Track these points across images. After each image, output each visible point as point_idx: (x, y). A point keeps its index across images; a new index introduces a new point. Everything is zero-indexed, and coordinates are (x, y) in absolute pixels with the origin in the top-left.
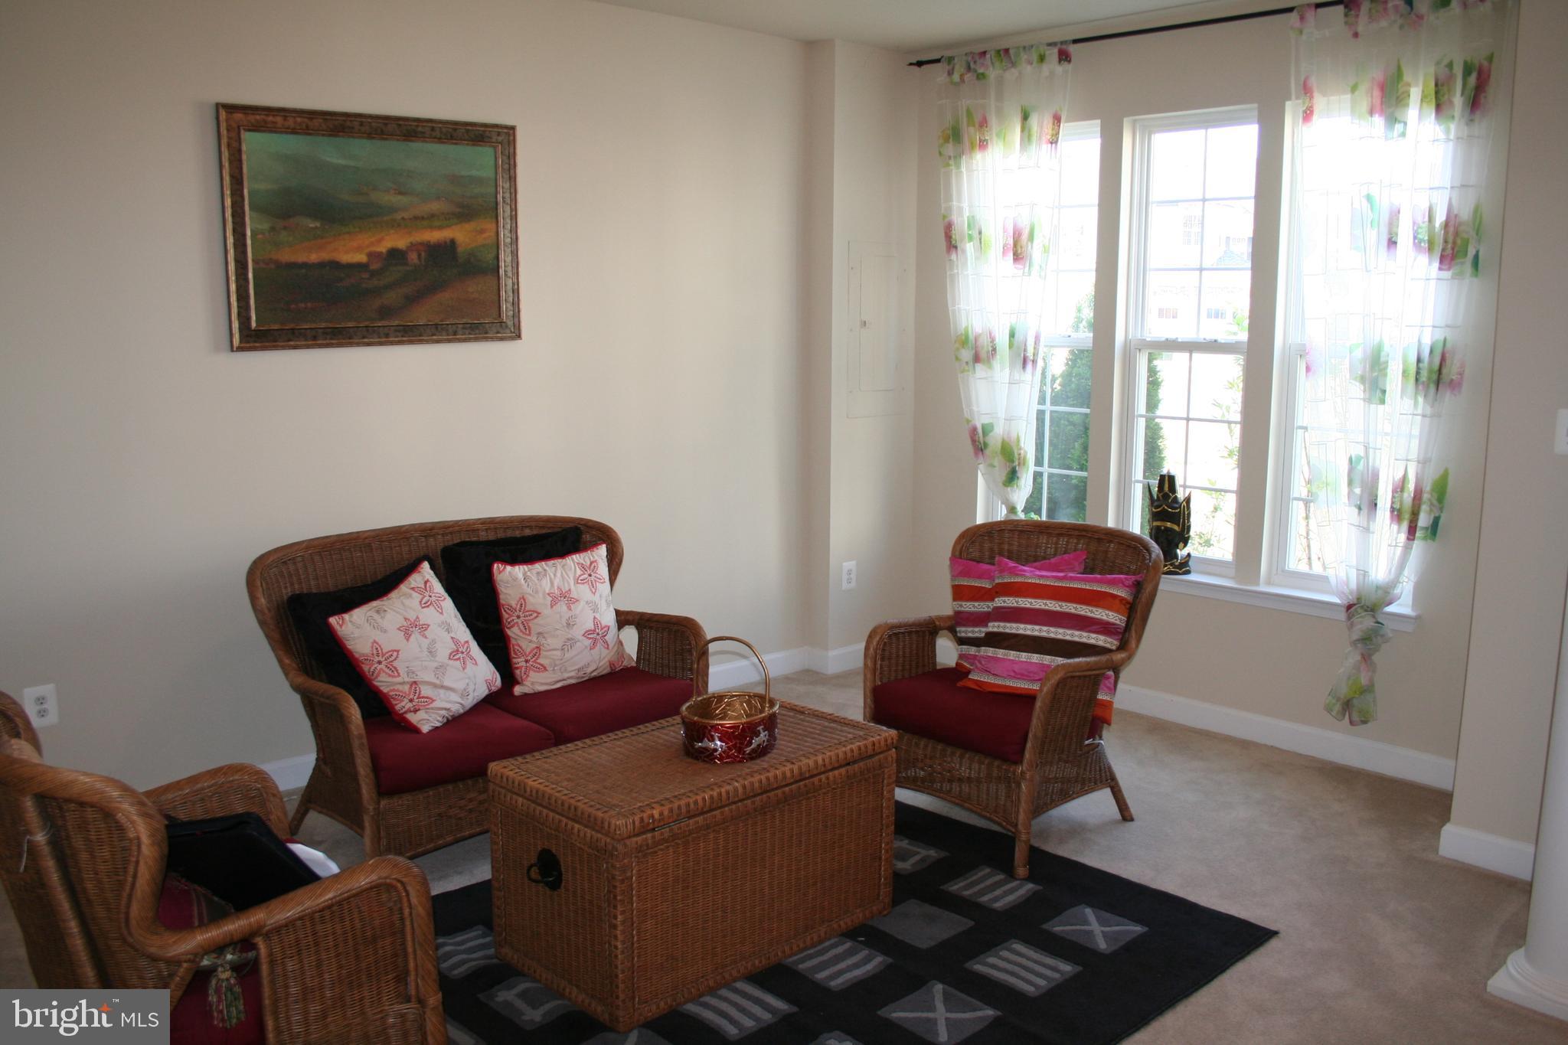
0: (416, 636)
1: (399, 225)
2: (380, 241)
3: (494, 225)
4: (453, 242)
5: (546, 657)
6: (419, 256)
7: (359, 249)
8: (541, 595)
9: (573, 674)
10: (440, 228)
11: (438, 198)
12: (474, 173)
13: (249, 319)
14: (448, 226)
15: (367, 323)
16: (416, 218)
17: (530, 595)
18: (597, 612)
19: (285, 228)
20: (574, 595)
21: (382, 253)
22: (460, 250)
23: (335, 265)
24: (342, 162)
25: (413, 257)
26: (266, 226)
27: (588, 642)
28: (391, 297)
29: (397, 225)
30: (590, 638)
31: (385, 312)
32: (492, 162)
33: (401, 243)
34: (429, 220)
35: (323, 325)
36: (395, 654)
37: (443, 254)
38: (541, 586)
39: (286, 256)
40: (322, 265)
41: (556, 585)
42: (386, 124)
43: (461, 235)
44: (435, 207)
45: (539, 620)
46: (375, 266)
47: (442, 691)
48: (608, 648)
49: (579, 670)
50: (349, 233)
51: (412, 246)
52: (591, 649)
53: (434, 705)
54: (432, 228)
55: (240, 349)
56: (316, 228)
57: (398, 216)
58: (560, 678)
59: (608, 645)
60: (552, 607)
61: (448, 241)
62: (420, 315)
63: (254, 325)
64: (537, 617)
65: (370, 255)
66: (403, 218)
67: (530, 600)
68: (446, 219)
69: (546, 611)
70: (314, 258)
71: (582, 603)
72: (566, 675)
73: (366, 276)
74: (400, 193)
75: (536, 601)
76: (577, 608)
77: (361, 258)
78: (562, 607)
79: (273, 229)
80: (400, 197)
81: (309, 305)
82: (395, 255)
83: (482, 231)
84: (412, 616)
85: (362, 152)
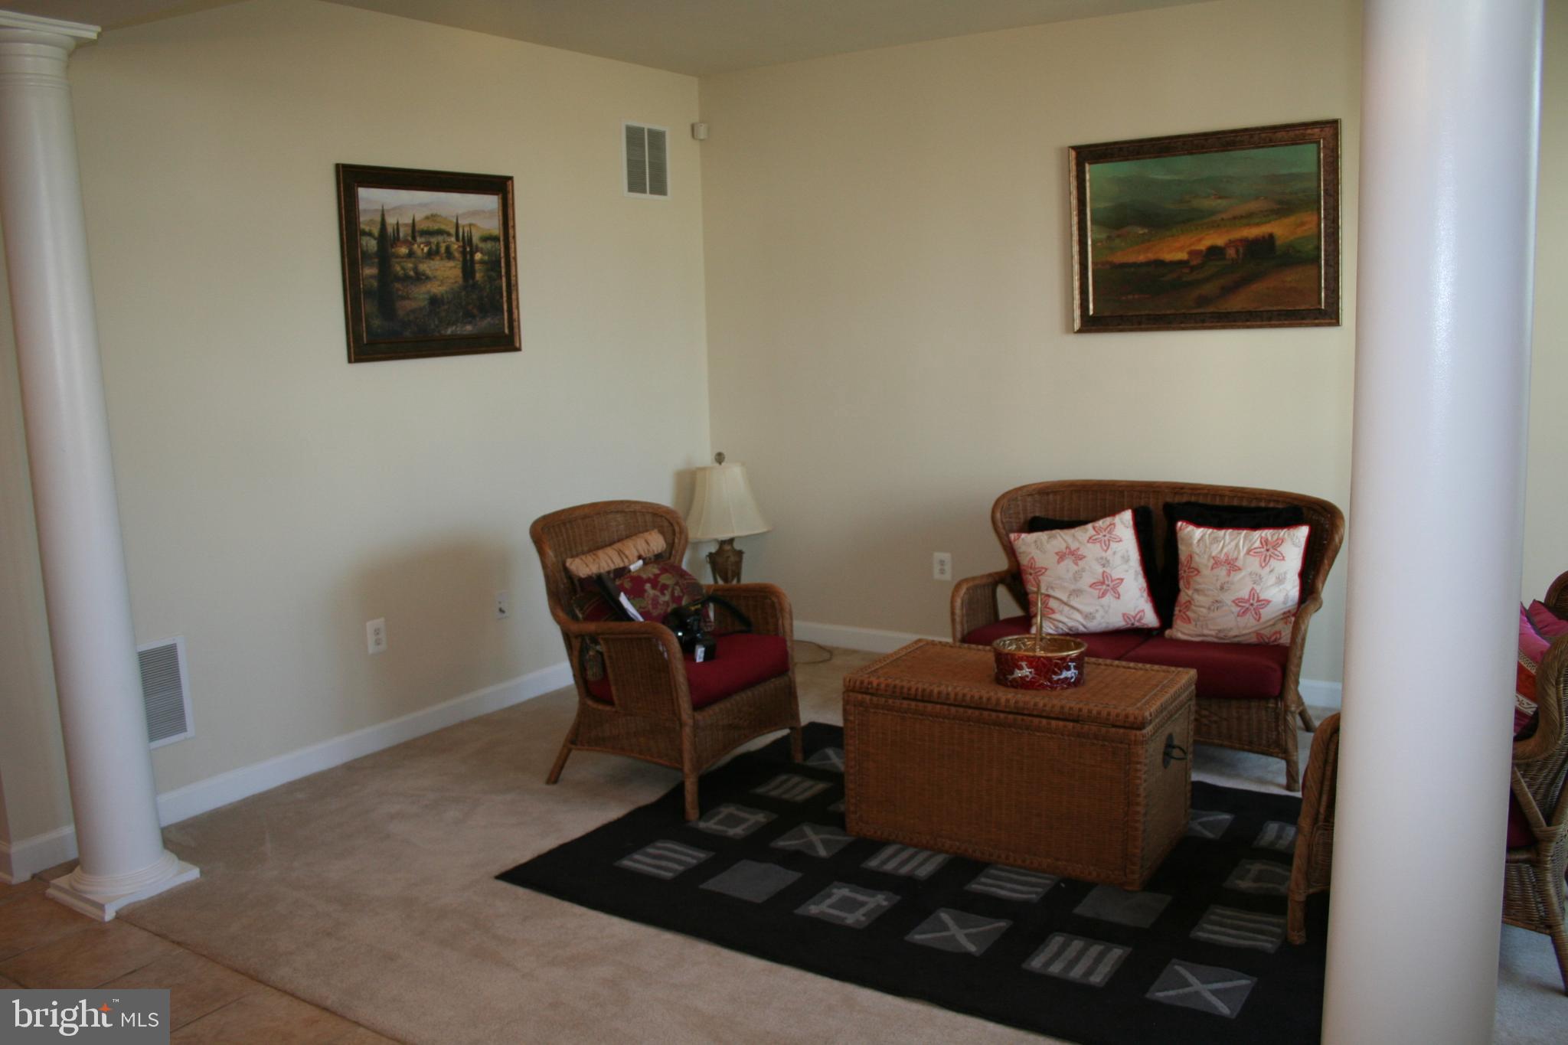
0: (1068, 563)
1: (1218, 226)
2: (1200, 240)
3: (1315, 218)
4: (1271, 236)
5: (1195, 612)
6: (1237, 251)
7: (1181, 249)
8: (1206, 557)
9: (1213, 633)
10: (1258, 225)
11: (1257, 198)
12: (1294, 170)
13: (1088, 309)
14: (1269, 222)
15: (1183, 311)
16: (1235, 218)
17: (1197, 554)
18: (1259, 584)
19: (1119, 236)
20: (1239, 563)
21: (1201, 251)
22: (1278, 243)
23: (1159, 263)
24: (1168, 177)
25: (1231, 253)
26: (1103, 236)
27: (1236, 609)
28: (1209, 289)
29: (1216, 226)
30: (1240, 606)
31: (1203, 301)
32: (1315, 158)
33: (1219, 240)
34: (1248, 218)
35: (1147, 312)
36: (1043, 571)
37: (1262, 250)
38: (1210, 548)
39: (1119, 258)
40: (1148, 264)
41: (1225, 550)
42: (1206, 140)
43: (1281, 230)
44: (1253, 206)
45: (1198, 579)
46: (1194, 263)
47: (1066, 609)
48: (1259, 620)
49: (1220, 631)
50: (1173, 236)
51: (1230, 243)
52: (1238, 616)
53: (1053, 616)
54: (1249, 225)
55: (1080, 331)
56: (1144, 234)
57: (1217, 217)
58: (1198, 633)
59: (1260, 618)
60: (1212, 569)
61: (1267, 236)
62: (1236, 303)
63: (1091, 313)
64: (1197, 575)
65: (1192, 253)
66: (1223, 219)
67: (1196, 558)
68: (1265, 216)
69: (1206, 572)
70: (1142, 258)
71: (1243, 573)
72: (1206, 632)
73: (1186, 271)
74: (1220, 198)
75: (1202, 560)
76: (1237, 577)
77: (1182, 256)
78: (1222, 572)
79: (1109, 238)
80: (1219, 201)
81: (1136, 297)
82: (1214, 252)
83: (1302, 224)
84: (1074, 546)
85: (1185, 166)
